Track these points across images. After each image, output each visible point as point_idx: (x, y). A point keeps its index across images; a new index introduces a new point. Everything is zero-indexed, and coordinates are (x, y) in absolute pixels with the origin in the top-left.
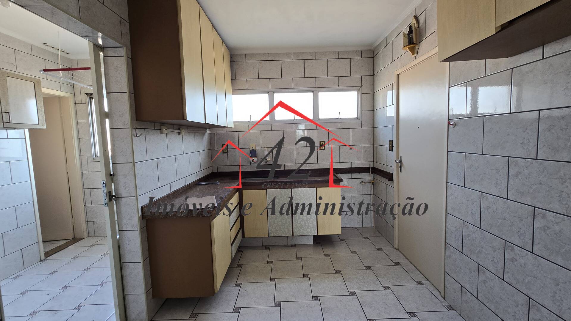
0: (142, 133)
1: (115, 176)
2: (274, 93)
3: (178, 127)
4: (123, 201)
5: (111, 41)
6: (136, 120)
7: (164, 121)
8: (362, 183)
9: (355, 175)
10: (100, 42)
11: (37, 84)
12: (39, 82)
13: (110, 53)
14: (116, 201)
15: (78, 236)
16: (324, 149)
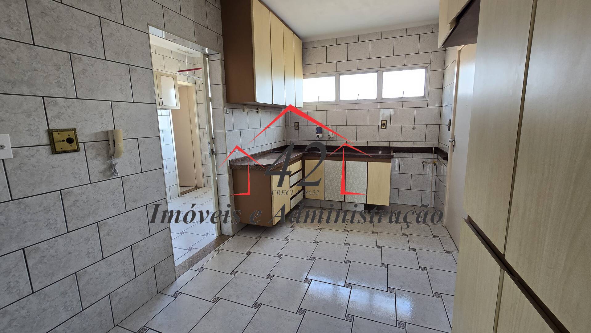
0: (230, 112)
1: (215, 139)
2: (340, 75)
3: (257, 107)
4: (219, 155)
5: (212, 51)
6: (227, 103)
7: (245, 103)
8: (424, 163)
9: (416, 155)
10: (207, 51)
11: (175, 79)
12: (176, 77)
13: (213, 58)
14: (215, 155)
15: (198, 186)
16: (386, 128)
